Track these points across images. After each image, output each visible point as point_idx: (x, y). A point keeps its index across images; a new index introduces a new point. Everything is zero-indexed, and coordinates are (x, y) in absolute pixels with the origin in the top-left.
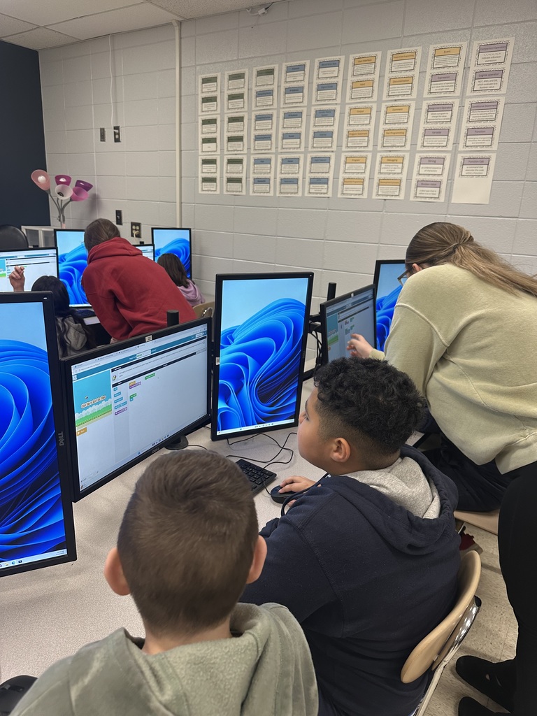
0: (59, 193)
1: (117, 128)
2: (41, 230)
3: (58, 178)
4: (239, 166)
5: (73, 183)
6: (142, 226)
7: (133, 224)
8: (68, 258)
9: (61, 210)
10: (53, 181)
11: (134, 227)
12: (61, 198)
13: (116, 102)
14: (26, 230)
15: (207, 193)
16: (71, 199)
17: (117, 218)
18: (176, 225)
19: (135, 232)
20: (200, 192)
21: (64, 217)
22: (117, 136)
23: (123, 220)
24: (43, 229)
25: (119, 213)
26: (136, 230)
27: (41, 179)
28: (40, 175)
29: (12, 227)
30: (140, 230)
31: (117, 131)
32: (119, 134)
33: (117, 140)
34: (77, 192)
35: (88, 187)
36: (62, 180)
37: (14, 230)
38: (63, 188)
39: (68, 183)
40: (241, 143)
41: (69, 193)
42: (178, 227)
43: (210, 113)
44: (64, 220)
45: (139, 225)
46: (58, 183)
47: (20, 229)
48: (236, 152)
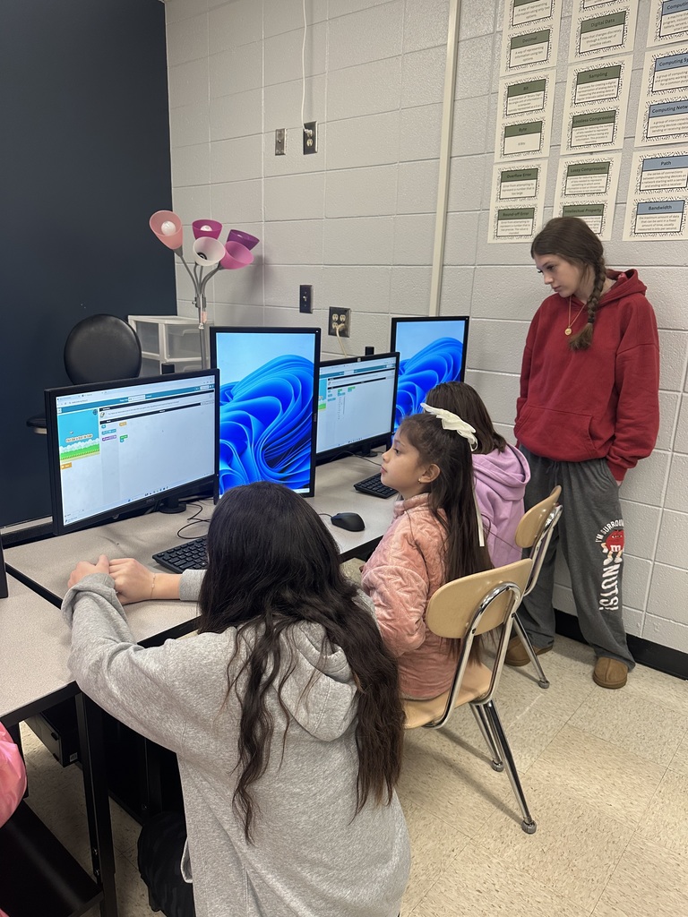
0: (199, 254)
1: (310, 126)
2: (162, 322)
3: (197, 225)
4: (602, 178)
5: (224, 234)
6: (352, 316)
7: (333, 311)
8: (238, 394)
9: (200, 286)
10: (189, 231)
11: (335, 317)
12: (202, 262)
13: (310, 76)
14: (137, 322)
15: (508, 241)
16: (220, 266)
17: (302, 300)
18: (428, 311)
19: (338, 328)
20: (490, 239)
21: (204, 299)
22: (309, 143)
23: (314, 305)
24: (167, 322)
25: (306, 291)
26: (339, 322)
27: (167, 228)
28: (165, 221)
29: (113, 319)
30: (347, 322)
31: (310, 132)
32: (313, 138)
33: (309, 150)
34: (232, 251)
35: (250, 242)
36: (205, 228)
37: (117, 324)
38: (206, 245)
39: (215, 234)
40: (608, 127)
41: (219, 252)
42: (433, 315)
43: (529, 68)
44: (204, 306)
45: (345, 311)
46: (198, 234)
47: (126, 321)
48: (592, 149)
